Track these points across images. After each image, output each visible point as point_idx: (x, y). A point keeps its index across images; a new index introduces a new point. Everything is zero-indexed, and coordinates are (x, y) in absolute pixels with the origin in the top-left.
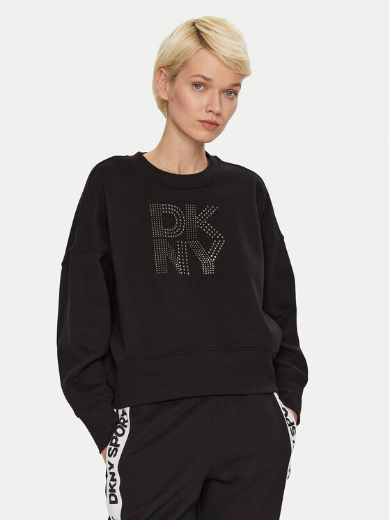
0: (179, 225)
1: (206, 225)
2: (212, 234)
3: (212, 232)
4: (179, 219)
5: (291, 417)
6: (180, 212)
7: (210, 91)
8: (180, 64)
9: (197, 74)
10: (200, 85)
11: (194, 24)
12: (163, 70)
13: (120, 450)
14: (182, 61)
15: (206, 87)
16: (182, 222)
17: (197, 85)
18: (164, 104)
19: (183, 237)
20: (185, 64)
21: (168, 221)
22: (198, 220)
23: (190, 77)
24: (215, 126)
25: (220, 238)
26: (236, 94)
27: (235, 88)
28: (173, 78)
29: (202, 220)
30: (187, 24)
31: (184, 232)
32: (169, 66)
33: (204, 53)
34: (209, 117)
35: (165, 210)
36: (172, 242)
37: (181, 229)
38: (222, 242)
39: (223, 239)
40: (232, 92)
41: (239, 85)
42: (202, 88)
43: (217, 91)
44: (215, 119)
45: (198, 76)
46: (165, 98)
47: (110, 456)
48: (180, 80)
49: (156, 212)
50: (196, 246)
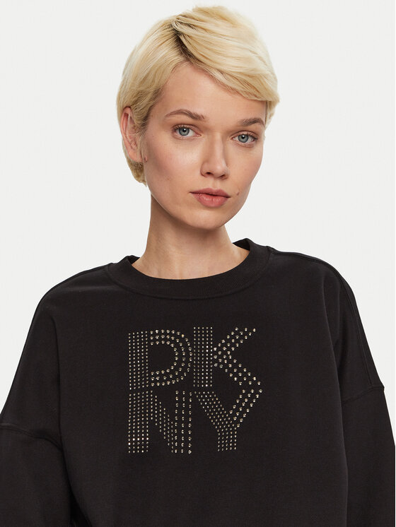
0: (180, 362)
1: (230, 361)
2: (240, 379)
3: (239, 374)
4: (180, 352)
6: (182, 340)
7: (203, 139)
8: (150, 96)
9: (177, 109)
10: (188, 129)
12: (128, 111)
14: (152, 90)
15: (198, 131)
16: (187, 356)
18: (138, 169)
19: (187, 385)
21: (160, 357)
22: (216, 353)
23: (167, 116)
25: (254, 386)
26: (256, 137)
27: (253, 127)
29: (224, 356)
31: (190, 374)
32: (136, 102)
33: (186, 70)
34: (208, 184)
35: (155, 340)
36: (165, 394)
37: (184, 369)
38: (256, 392)
39: (260, 387)
40: (248, 134)
42: (191, 133)
43: (218, 136)
45: (180, 112)
46: (138, 159)
48: (153, 125)
49: (138, 345)
50: (209, 401)
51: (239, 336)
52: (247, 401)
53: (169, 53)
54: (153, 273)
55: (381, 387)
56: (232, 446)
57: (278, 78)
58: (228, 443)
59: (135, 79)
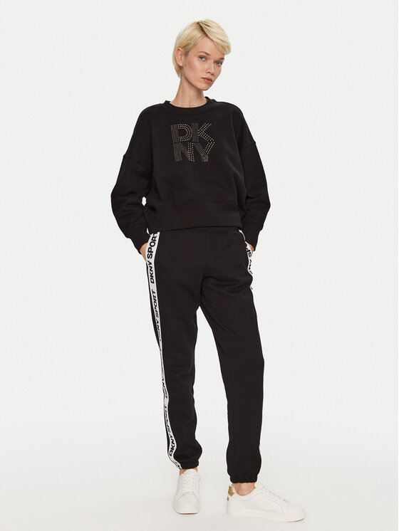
0: (188, 134)
1: (204, 134)
3: (207, 138)
4: (188, 131)
5: (249, 247)
6: (188, 127)
7: (209, 61)
9: (202, 51)
10: (203, 57)
11: (198, 23)
12: (180, 48)
13: (154, 254)
15: (206, 59)
16: (190, 132)
17: (201, 57)
18: (180, 69)
19: (191, 141)
20: (195, 45)
21: (182, 132)
22: (199, 131)
23: (198, 52)
24: (210, 82)
25: (212, 141)
26: (221, 64)
27: (221, 60)
28: (186, 54)
29: (202, 132)
30: (194, 23)
32: (184, 46)
33: (206, 39)
34: (208, 76)
35: (180, 127)
36: (185, 144)
38: (213, 143)
39: (214, 141)
40: (219, 62)
41: (223, 59)
42: (204, 59)
43: (212, 61)
44: (211, 77)
46: (181, 65)
47: (149, 258)
48: (191, 54)
49: (175, 128)
50: (199, 147)
51: (206, 126)
52: (210, 145)
53: (198, 34)
54: (179, 105)
55: (254, 143)
56: (206, 160)
57: (232, 48)
58: (206, 159)
59: (187, 38)
